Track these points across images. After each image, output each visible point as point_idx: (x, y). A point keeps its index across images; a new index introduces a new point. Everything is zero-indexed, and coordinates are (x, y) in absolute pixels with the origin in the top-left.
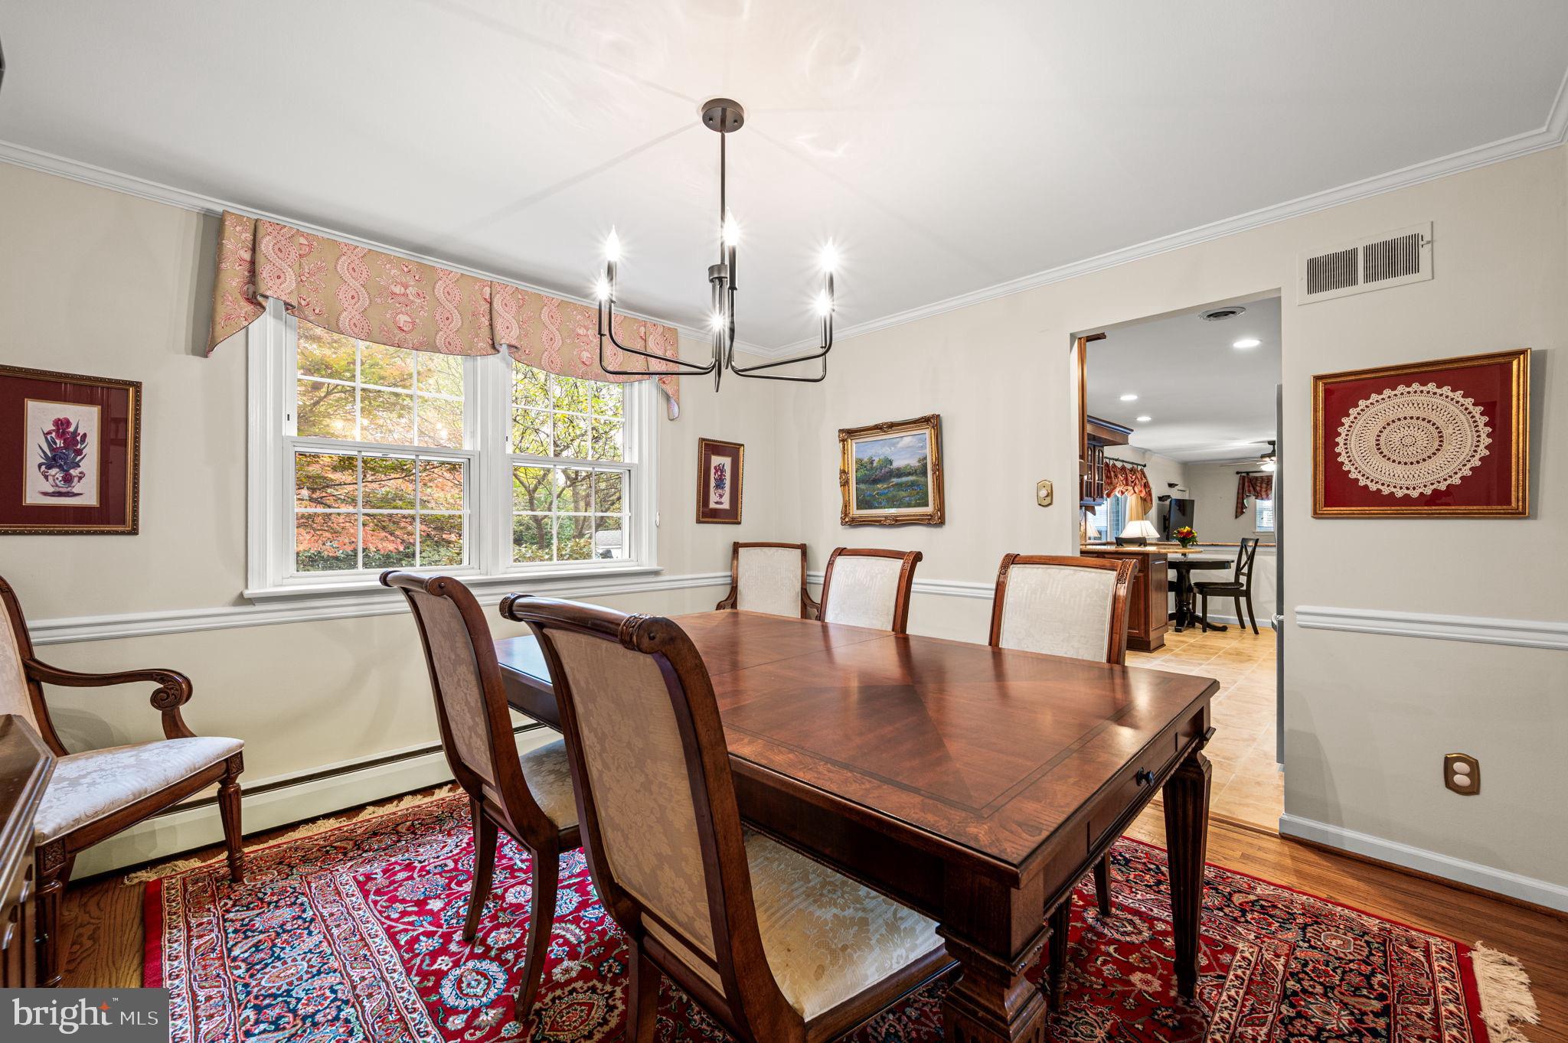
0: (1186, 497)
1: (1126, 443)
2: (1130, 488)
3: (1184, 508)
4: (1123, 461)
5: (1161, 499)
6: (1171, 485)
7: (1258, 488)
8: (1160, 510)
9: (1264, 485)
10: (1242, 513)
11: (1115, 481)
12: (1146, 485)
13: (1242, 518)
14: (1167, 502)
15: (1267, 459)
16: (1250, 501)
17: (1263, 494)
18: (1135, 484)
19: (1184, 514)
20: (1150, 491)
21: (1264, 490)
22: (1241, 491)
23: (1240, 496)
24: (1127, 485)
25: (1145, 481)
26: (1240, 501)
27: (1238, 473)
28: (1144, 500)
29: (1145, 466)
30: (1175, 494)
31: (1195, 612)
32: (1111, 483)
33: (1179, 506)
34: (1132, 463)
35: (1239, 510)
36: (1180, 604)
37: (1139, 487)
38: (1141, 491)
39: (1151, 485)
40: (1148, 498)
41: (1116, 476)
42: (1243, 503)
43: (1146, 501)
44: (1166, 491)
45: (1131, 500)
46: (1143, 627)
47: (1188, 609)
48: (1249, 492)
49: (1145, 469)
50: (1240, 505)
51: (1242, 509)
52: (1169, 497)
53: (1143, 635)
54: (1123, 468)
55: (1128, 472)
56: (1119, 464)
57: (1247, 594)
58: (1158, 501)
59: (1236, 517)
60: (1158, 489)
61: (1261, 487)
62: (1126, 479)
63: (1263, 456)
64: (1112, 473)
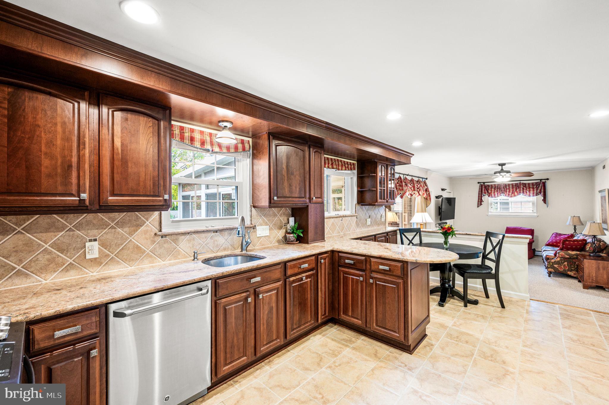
0: (451, 196)
1: (409, 163)
2: (416, 192)
3: (451, 201)
4: (412, 176)
5: (437, 197)
6: (443, 190)
7: (490, 191)
8: (436, 204)
9: (493, 190)
10: (481, 204)
11: (405, 188)
12: (427, 190)
13: (481, 207)
14: (440, 199)
15: (498, 174)
16: (485, 198)
17: (493, 194)
18: (420, 190)
19: (450, 205)
20: (429, 194)
21: (493, 192)
22: (480, 193)
23: (480, 195)
24: (414, 190)
25: (426, 187)
26: (480, 198)
27: (479, 183)
28: (426, 199)
29: (427, 179)
30: (445, 195)
31: (454, 287)
32: (403, 190)
33: (448, 201)
34: (419, 177)
35: (479, 203)
36: (443, 280)
37: (422, 191)
38: (424, 194)
39: (430, 190)
40: (428, 198)
41: (406, 185)
42: (481, 199)
43: (427, 199)
44: (440, 193)
45: (418, 200)
46: (402, 332)
47: (449, 286)
48: (485, 193)
49: (427, 181)
50: (480, 200)
51: (481, 202)
52: (441, 196)
53: (403, 339)
54: (412, 180)
55: (415, 182)
56: (409, 178)
57: (496, 277)
58: (435, 199)
59: (478, 207)
60: (434, 192)
61: (491, 191)
62: (414, 187)
63: (495, 173)
64: (404, 184)
